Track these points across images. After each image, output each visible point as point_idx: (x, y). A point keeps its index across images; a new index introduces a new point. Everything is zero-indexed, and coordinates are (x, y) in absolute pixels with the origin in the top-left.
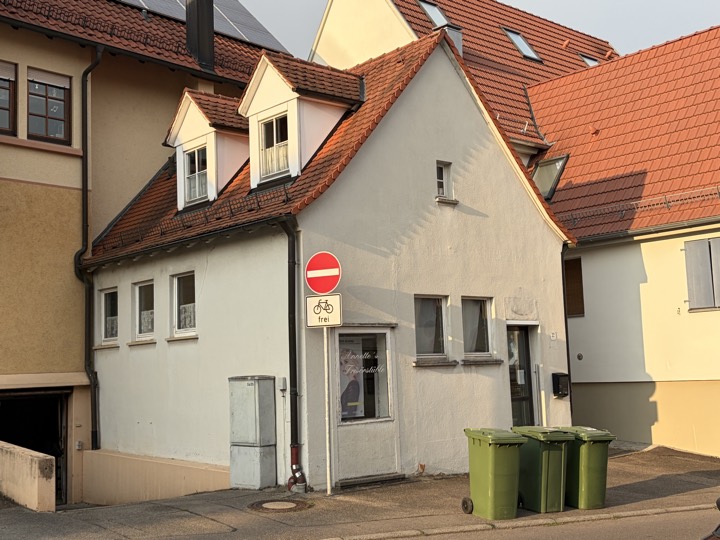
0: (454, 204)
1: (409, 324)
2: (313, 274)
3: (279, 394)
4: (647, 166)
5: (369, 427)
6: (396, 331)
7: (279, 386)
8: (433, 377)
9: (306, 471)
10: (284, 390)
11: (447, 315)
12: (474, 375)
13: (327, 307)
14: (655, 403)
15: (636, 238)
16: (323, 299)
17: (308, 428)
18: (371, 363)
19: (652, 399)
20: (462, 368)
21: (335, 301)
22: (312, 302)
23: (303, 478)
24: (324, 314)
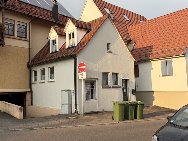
0: (111, 52)
1: (101, 79)
2: (80, 67)
3: (72, 94)
4: (153, 44)
5: (92, 101)
6: (98, 80)
7: (72, 92)
8: (106, 90)
9: (78, 110)
10: (73, 93)
11: (109, 77)
12: (115, 90)
13: (83, 75)
14: (154, 96)
15: (150, 60)
16: (82, 73)
17: (79, 101)
18: (92, 87)
19: (153, 95)
20: (112, 88)
21: (85, 73)
22: (80, 74)
23: (77, 112)
24: (82, 76)
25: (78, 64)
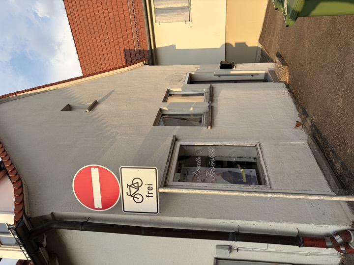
0: (96, 104)
2: (98, 202)
3: (234, 255)
6: (179, 138)
7: (225, 254)
10: (231, 249)
12: (219, 98)
14: (236, 44)
15: (153, 48)
16: (126, 190)
17: (279, 221)
19: (234, 46)
20: (214, 103)
21: (128, 175)
22: (129, 204)
23: (344, 233)
24: (143, 190)
25: (80, 212)
